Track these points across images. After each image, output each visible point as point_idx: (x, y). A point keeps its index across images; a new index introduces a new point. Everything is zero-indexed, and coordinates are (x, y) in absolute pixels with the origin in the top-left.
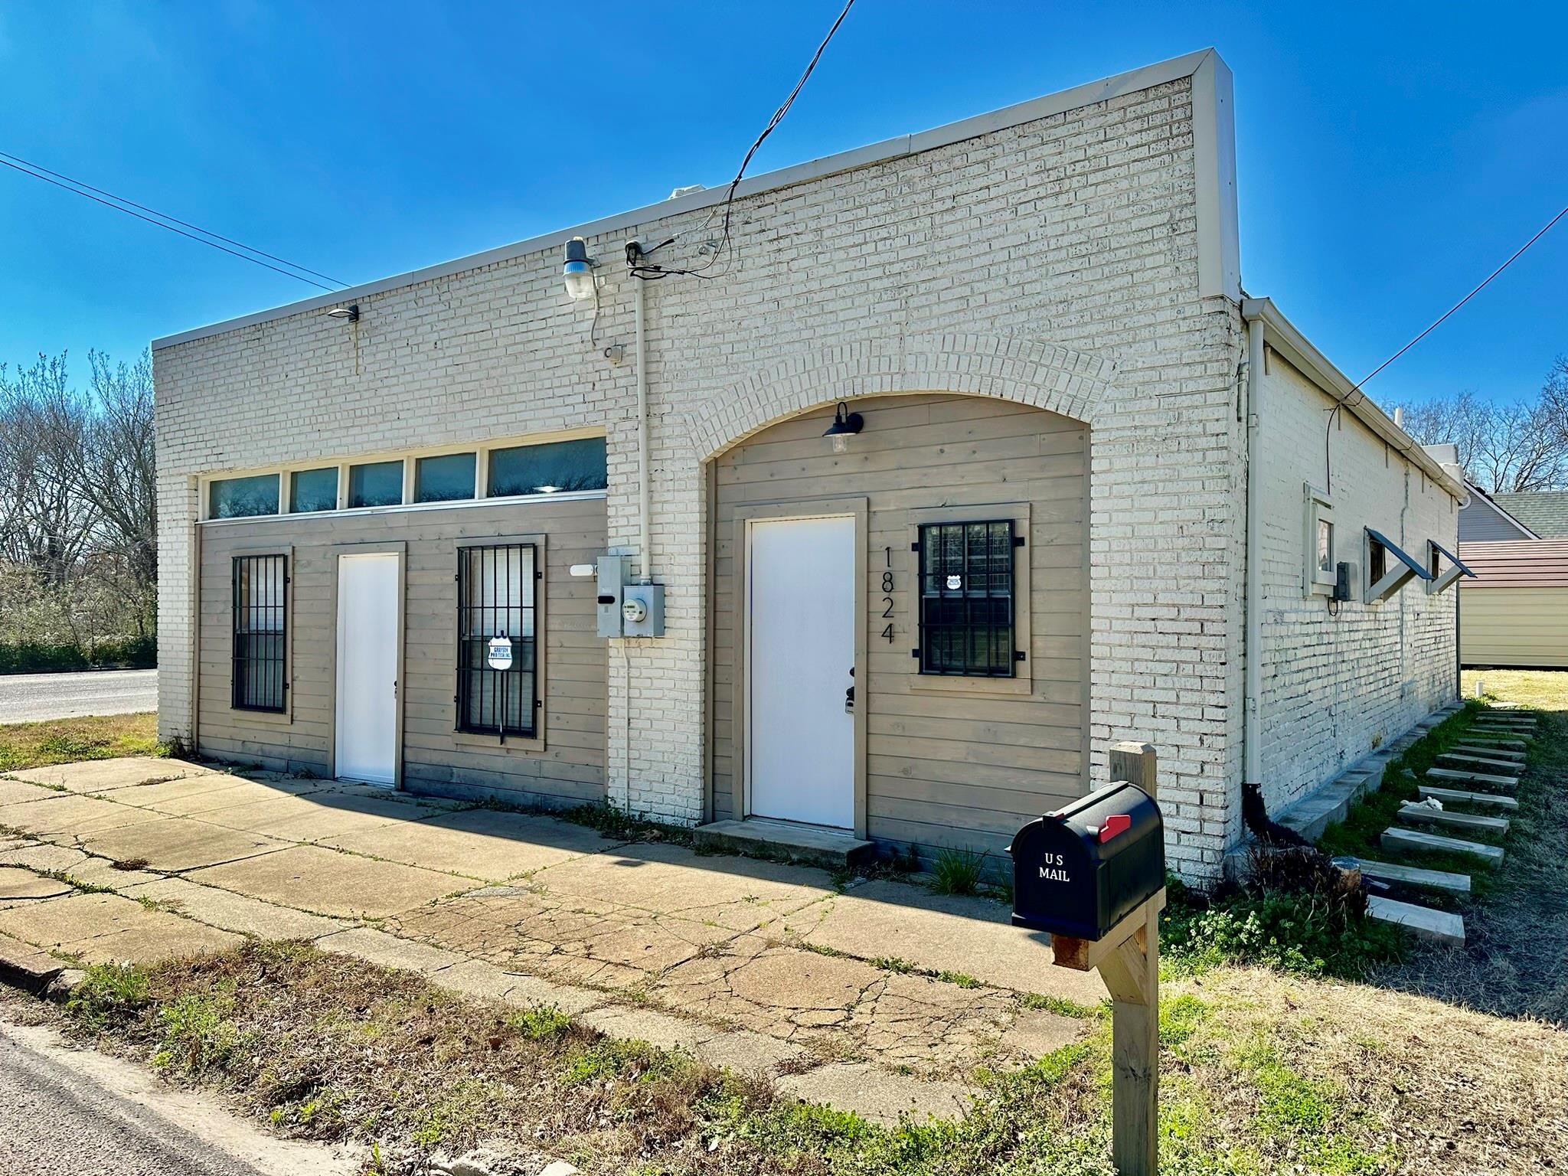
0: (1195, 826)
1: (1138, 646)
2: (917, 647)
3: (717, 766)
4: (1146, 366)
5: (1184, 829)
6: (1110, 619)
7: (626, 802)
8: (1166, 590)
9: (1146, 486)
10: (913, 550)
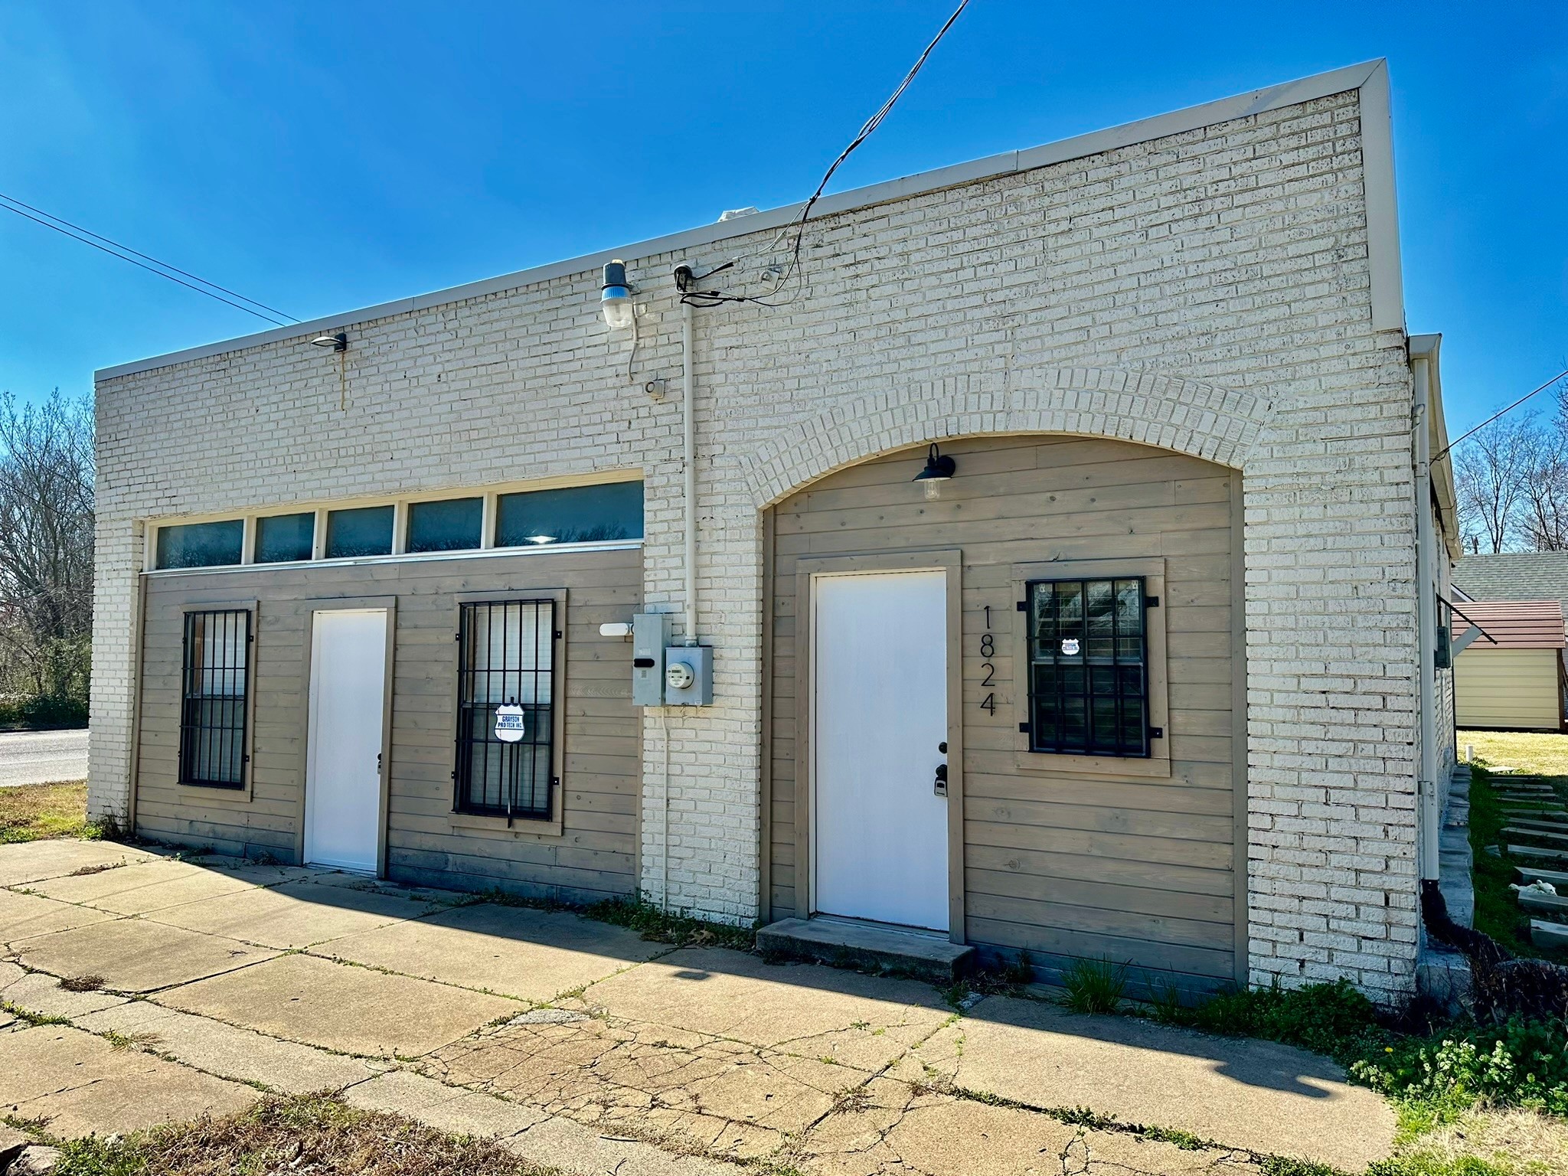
0: (1379, 931)
1: (1305, 723)
2: (1026, 721)
3: (775, 855)
4: (1308, 406)
5: (1365, 934)
6: (1271, 691)
7: (664, 895)
8: (1340, 660)
9: (1312, 541)
10: (1019, 609)
